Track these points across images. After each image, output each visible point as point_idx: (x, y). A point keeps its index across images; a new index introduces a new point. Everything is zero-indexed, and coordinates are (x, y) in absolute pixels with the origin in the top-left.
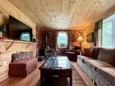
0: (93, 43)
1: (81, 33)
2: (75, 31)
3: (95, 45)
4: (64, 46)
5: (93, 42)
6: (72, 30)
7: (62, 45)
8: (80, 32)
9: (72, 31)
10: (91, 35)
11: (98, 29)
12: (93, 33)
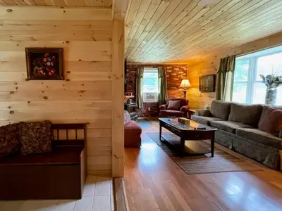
0: (215, 94)
1: (185, 72)
2: (173, 67)
3: (219, 98)
4: (153, 97)
5: (214, 91)
6: (169, 66)
7: (150, 96)
8: (183, 70)
9: (168, 68)
10: (210, 79)
11: (226, 71)
12: (215, 76)
